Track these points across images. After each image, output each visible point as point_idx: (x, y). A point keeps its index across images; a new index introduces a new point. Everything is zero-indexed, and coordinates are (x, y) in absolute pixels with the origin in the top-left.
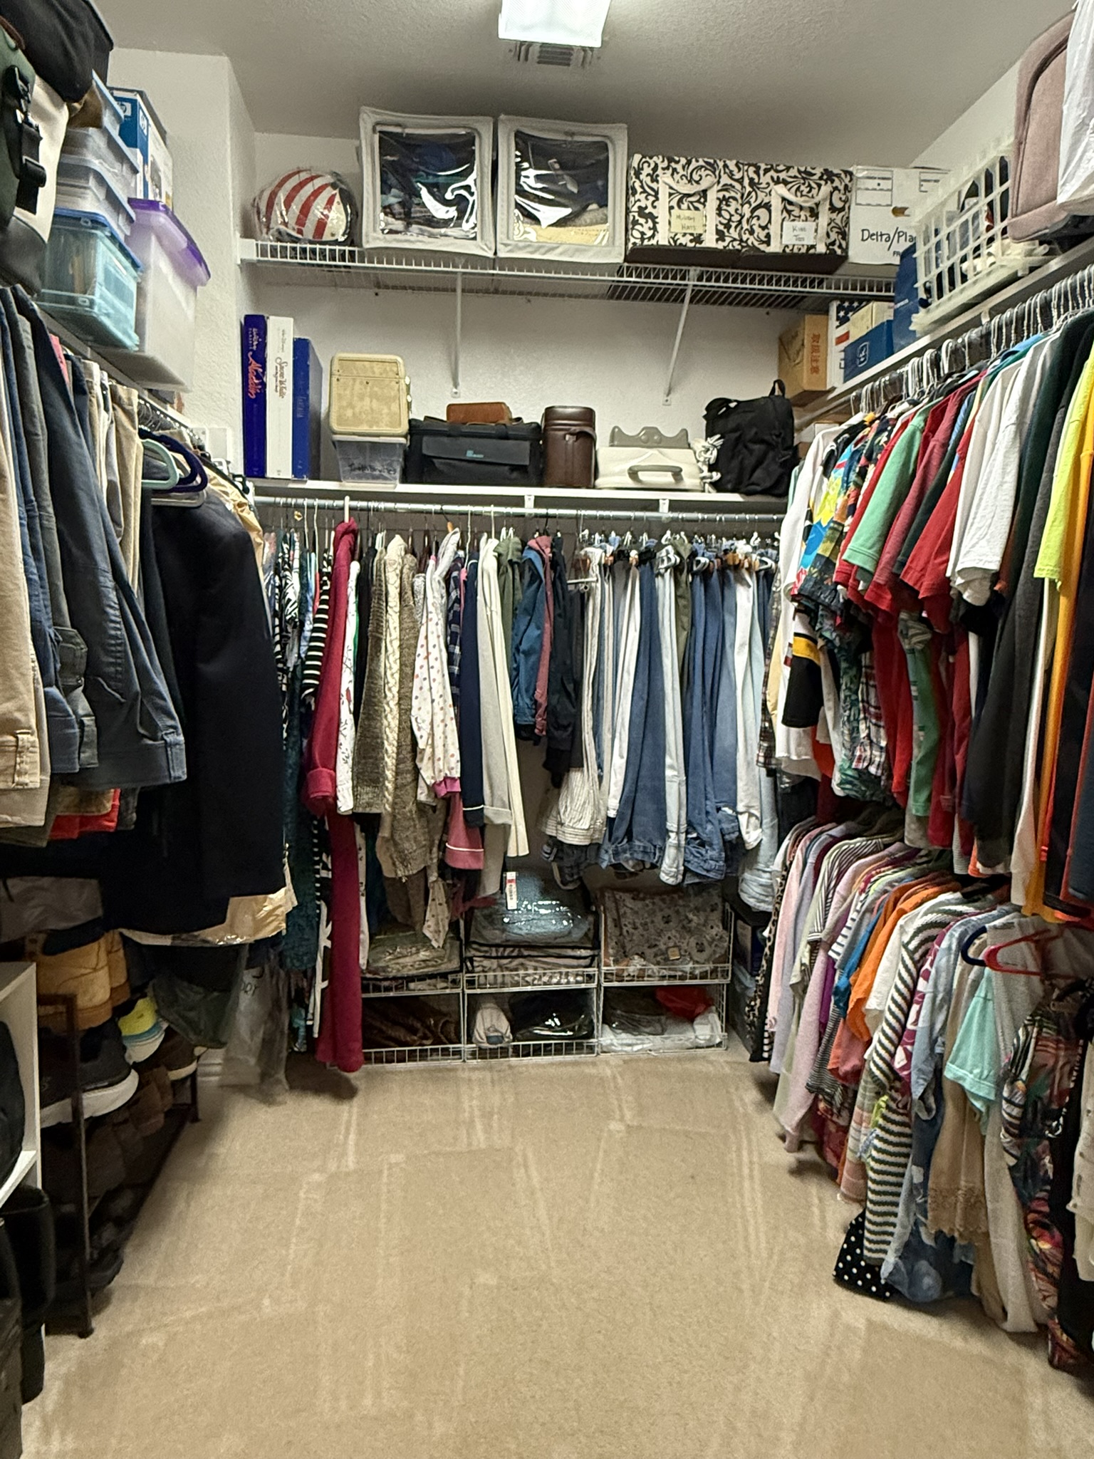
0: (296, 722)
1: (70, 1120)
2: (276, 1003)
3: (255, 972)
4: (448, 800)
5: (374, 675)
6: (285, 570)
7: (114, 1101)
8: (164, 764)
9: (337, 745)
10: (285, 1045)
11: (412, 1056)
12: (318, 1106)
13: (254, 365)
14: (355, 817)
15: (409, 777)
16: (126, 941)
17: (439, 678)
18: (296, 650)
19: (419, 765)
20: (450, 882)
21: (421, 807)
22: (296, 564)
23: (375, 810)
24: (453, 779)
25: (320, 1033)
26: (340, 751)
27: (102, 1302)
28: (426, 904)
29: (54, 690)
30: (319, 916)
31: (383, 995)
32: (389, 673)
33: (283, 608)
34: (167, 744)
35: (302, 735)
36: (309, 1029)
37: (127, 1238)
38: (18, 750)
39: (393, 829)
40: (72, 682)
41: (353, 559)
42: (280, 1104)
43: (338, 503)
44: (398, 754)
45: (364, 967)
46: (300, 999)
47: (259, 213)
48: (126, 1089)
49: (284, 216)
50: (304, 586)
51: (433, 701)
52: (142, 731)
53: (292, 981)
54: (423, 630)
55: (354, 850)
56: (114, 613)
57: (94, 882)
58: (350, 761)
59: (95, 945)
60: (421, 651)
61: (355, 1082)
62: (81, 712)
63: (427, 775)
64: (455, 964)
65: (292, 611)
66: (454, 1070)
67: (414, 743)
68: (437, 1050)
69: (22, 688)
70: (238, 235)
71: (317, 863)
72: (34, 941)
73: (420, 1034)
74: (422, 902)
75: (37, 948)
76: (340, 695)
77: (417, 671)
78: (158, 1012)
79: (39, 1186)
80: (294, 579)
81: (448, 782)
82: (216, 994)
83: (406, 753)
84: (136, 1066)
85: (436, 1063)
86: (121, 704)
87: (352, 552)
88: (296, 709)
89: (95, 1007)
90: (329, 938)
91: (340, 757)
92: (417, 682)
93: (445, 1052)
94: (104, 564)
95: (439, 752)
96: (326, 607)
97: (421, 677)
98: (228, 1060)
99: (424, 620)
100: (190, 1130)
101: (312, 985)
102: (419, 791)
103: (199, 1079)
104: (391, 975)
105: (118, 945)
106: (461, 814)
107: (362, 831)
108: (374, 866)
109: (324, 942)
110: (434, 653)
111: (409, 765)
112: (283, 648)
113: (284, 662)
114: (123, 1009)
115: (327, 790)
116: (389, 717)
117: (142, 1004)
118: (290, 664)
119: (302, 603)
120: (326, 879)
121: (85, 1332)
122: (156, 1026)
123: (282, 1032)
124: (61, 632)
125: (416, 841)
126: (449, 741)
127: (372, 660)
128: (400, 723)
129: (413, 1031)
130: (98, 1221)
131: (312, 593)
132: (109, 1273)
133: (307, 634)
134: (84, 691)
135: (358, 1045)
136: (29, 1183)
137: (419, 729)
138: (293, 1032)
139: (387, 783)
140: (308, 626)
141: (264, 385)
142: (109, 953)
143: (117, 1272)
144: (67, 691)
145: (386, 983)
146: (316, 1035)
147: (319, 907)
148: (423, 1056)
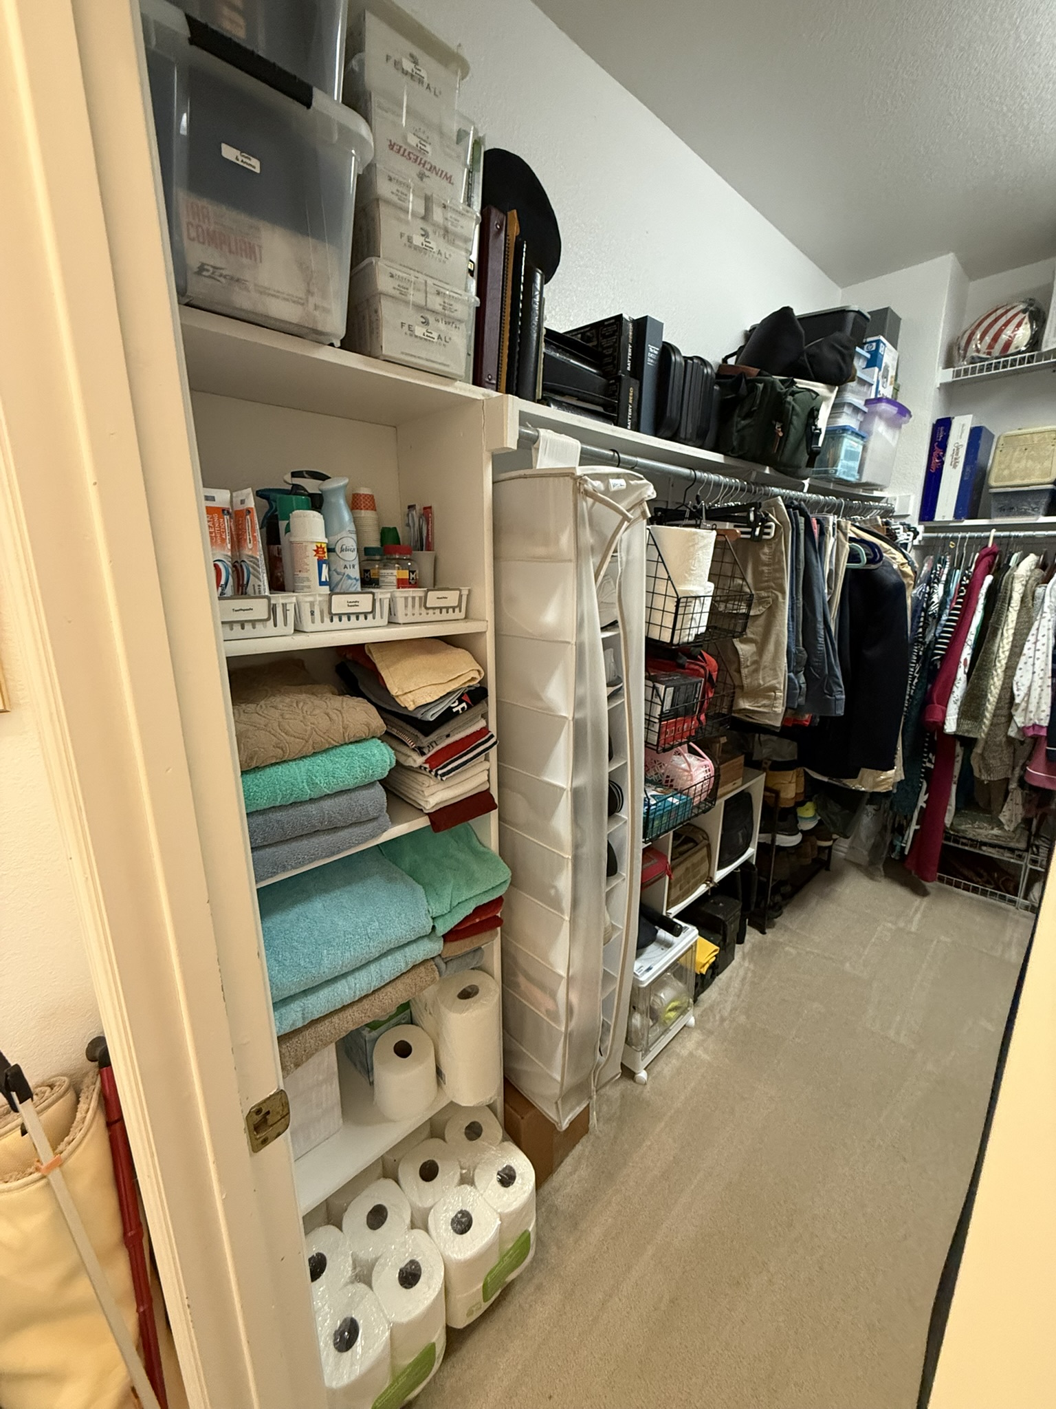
0: (925, 674)
1: (770, 843)
2: (885, 827)
3: (875, 807)
4: (1036, 739)
5: (989, 652)
6: (935, 583)
7: (790, 842)
8: (833, 707)
9: (951, 692)
10: (885, 852)
11: (975, 890)
12: (901, 892)
13: (938, 451)
14: (954, 737)
15: (1003, 720)
16: (806, 774)
17: (1043, 657)
18: (933, 631)
19: (1013, 713)
20: (1027, 792)
21: (1010, 740)
22: (944, 578)
23: (971, 735)
24: (1041, 727)
25: (909, 852)
26: (952, 696)
27: (772, 926)
28: (1005, 800)
29: (792, 674)
30: (921, 788)
31: (960, 846)
32: (1001, 650)
33: (928, 606)
34: (836, 699)
35: (929, 681)
36: (903, 849)
37: (786, 905)
38: (775, 698)
39: (984, 749)
40: (799, 669)
41: (989, 574)
42: (876, 881)
43: (987, 534)
44: (997, 703)
45: (948, 826)
46: (900, 830)
47: (959, 348)
48: (795, 840)
49: (979, 346)
50: (947, 592)
51: (1034, 673)
52: (826, 691)
53: (897, 819)
54: (1036, 624)
55: (953, 757)
56: (821, 640)
57: (795, 744)
58: (959, 703)
59: (791, 772)
60: (1031, 638)
61: (929, 889)
62: (801, 682)
63: (1019, 720)
64: (1023, 845)
65: (934, 608)
66: (1008, 911)
67: (1012, 697)
68: (996, 894)
69: (780, 674)
70: (941, 368)
71: (926, 758)
72: (766, 763)
73: (985, 879)
74: (1001, 799)
75: (767, 766)
76: (959, 662)
77: (1025, 651)
78: (816, 810)
79: (754, 863)
80: (940, 590)
81: (1036, 728)
82: (848, 811)
83: (1005, 704)
84: (802, 831)
85: (992, 901)
86: (817, 679)
87: (990, 567)
88: (927, 666)
89: (787, 799)
90: (925, 802)
91: (952, 699)
92: (1023, 659)
93: (1003, 898)
94: (820, 618)
95: (1032, 707)
96: (960, 606)
97: (1027, 656)
98: (851, 848)
99: (1038, 618)
100: (823, 873)
101: (909, 824)
102: (1010, 729)
103: (833, 851)
104: (968, 837)
105: (802, 774)
106: (1044, 751)
107: (961, 746)
108: (967, 768)
109: (922, 802)
110: (1042, 640)
111: (1005, 712)
112: (924, 630)
113: (924, 637)
114: (802, 804)
115: (937, 718)
116: (996, 679)
117: (809, 805)
118: (927, 640)
119: (943, 604)
120: (930, 768)
121: (763, 932)
122: (814, 817)
123: (885, 844)
124: (798, 649)
125: (1000, 759)
126: (1043, 701)
127: (988, 642)
128: (1003, 684)
129: (981, 876)
130: (776, 890)
131: (951, 597)
132: (776, 914)
133: (943, 622)
134: (804, 674)
135: (935, 868)
136: (751, 860)
137: (1018, 690)
138: (892, 847)
139: (985, 720)
140: (944, 617)
141: (942, 463)
142: (797, 777)
143: (779, 915)
144: (796, 673)
145: (964, 841)
146: (906, 853)
147: (922, 783)
148: (984, 893)
